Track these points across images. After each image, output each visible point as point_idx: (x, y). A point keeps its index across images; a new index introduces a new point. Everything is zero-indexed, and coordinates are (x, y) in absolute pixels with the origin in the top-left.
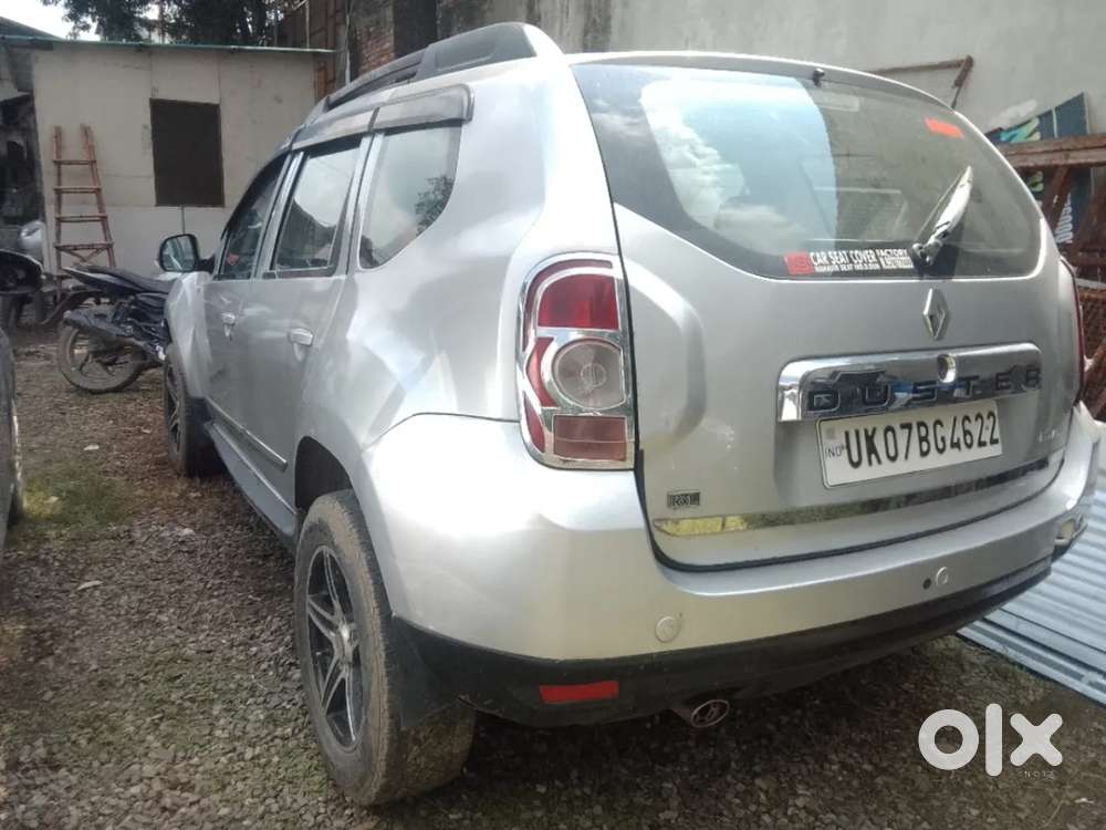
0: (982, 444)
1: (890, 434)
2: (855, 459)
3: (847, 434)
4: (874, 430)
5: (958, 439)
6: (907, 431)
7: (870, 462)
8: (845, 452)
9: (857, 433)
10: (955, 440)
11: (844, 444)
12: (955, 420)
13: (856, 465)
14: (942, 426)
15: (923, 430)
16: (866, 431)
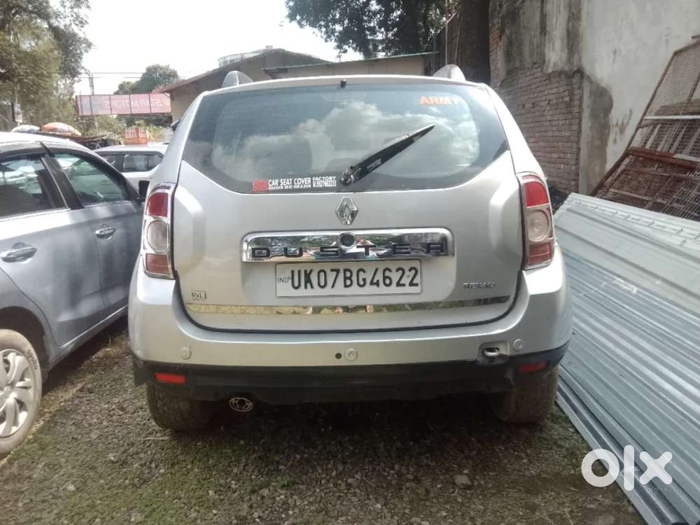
0: (399, 284)
1: (322, 274)
2: (296, 284)
3: (293, 272)
4: (311, 271)
5: (378, 281)
6: (336, 273)
7: (306, 287)
8: (290, 281)
9: (299, 272)
10: (375, 281)
11: (290, 276)
12: (377, 270)
13: (296, 288)
14: (364, 272)
15: (348, 274)
16: (305, 271)
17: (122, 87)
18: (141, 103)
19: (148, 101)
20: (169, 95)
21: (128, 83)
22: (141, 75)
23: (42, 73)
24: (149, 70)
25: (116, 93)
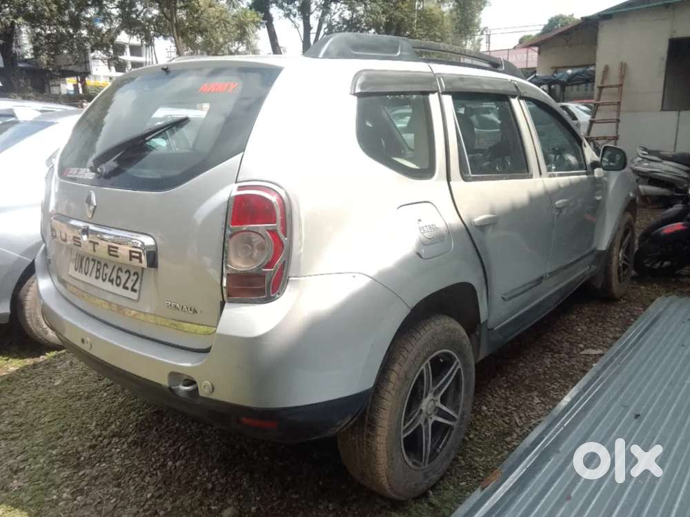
0: (125, 288)
1: (87, 262)
3: (77, 255)
5: (113, 279)
6: (93, 263)
7: (79, 271)
8: (75, 262)
11: (76, 258)
13: (76, 270)
14: (107, 268)
17: (521, 41)
18: (519, 58)
19: (525, 55)
20: (536, 49)
21: (529, 37)
22: (542, 27)
23: (435, 34)
24: (551, 21)
25: (515, 48)
